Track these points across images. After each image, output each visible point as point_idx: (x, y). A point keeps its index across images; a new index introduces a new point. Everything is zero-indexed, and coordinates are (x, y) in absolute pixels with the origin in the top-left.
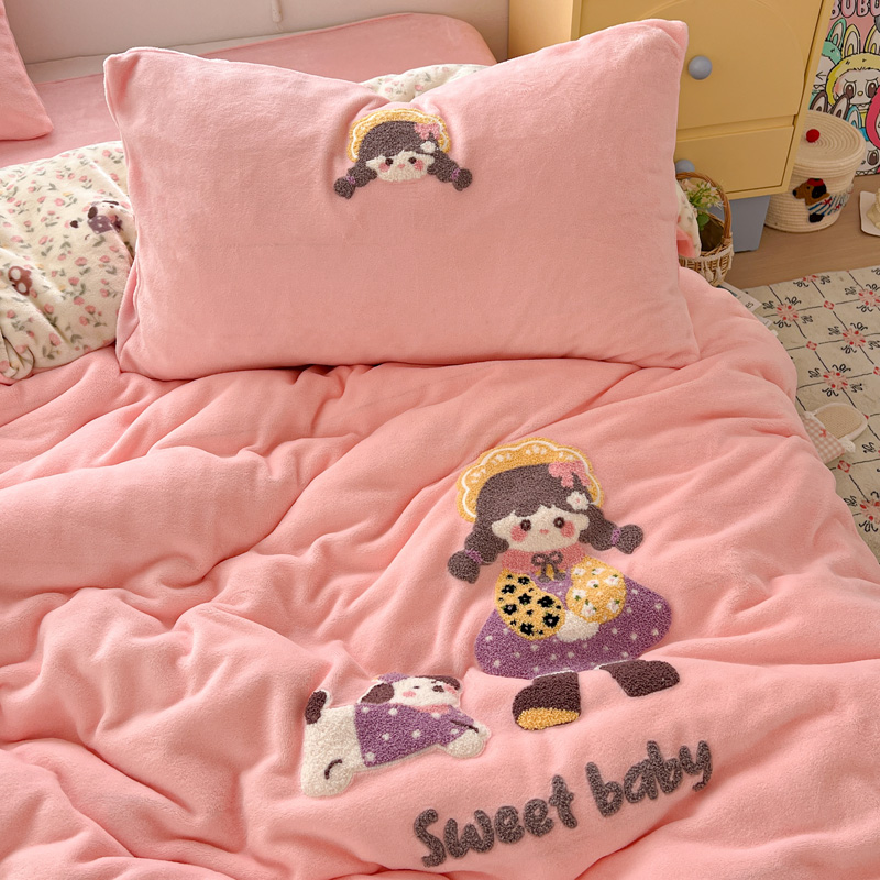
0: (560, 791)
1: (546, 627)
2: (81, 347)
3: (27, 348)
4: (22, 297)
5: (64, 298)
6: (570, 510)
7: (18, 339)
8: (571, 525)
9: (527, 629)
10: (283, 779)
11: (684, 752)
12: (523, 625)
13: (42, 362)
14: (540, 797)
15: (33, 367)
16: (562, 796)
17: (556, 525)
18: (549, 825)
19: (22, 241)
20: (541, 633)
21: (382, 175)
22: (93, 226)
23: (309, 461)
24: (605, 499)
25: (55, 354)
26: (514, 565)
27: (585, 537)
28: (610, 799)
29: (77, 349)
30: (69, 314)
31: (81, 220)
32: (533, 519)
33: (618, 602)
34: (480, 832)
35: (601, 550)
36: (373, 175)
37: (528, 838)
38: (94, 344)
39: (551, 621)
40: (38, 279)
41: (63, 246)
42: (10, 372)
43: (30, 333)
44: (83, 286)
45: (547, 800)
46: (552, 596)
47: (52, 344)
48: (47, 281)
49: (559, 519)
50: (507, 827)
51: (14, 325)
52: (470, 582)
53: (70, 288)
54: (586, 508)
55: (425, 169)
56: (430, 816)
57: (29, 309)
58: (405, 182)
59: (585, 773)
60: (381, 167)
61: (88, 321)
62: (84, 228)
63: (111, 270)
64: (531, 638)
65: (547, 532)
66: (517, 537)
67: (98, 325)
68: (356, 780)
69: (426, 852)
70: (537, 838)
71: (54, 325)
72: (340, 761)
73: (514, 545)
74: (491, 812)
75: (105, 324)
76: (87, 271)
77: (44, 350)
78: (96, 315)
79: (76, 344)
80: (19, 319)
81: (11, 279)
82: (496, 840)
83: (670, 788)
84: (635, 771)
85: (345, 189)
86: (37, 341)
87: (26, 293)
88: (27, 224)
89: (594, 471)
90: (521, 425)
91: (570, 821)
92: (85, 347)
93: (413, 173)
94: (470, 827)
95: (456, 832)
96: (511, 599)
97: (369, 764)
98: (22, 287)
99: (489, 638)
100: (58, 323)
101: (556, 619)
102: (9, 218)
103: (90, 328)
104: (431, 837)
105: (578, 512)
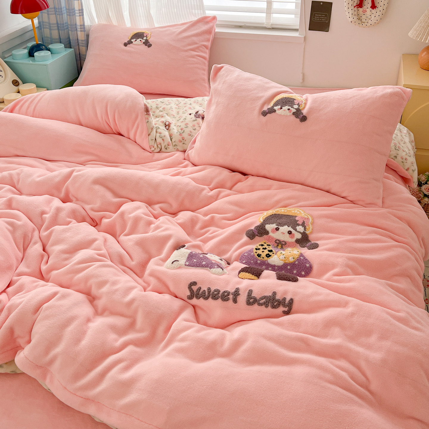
0: (236, 291)
1: (266, 257)
2: (176, 149)
3: (160, 144)
4: (166, 130)
5: (177, 133)
6: (296, 230)
7: (159, 140)
8: (294, 235)
9: (259, 255)
10: (161, 261)
11: (284, 299)
12: (259, 254)
13: (163, 149)
14: (229, 291)
15: (160, 150)
16: (237, 293)
17: (288, 233)
18: (228, 300)
19: (174, 116)
20: (263, 258)
21: (277, 112)
22: (195, 116)
23: (222, 194)
24: (311, 233)
25: (168, 148)
26: (269, 240)
27: (298, 241)
28: (251, 300)
29: (175, 149)
30: (177, 137)
31: (193, 113)
32: (281, 228)
33: (294, 258)
34: (207, 293)
35: (302, 247)
36: (275, 111)
37: (220, 300)
38: (181, 149)
39: (268, 256)
40: (172, 126)
41: (184, 119)
42: (153, 149)
43: (163, 140)
44: (184, 131)
45: (231, 292)
46: (273, 250)
47: (168, 145)
48: (175, 128)
49: (290, 231)
50: (214, 295)
51: (159, 136)
52: (250, 239)
53: (180, 131)
54: (302, 232)
55: (292, 113)
56: (194, 283)
57: (166, 133)
58: (284, 115)
59: (248, 291)
60: (278, 109)
61: (181, 141)
62: (193, 116)
63: (194, 129)
64: (259, 258)
65: (284, 234)
66: (273, 231)
67: (184, 144)
68: (180, 268)
69: (188, 293)
70: (222, 301)
71: (171, 140)
72: (178, 261)
73: (271, 234)
74: (213, 289)
75: (186, 144)
76: (187, 127)
77: (165, 146)
78: (184, 140)
79: (175, 147)
80: (161, 135)
81: (165, 124)
82: (210, 298)
83: (274, 307)
84: (265, 297)
85: (264, 114)
86: (164, 143)
87: (168, 129)
88: (178, 112)
89: (313, 224)
90: (296, 204)
91: (235, 301)
92: (177, 149)
93: (288, 113)
94: (204, 291)
95: (200, 291)
96: (261, 247)
97: (185, 265)
98: (167, 127)
99: (245, 254)
100: (172, 140)
101: (270, 256)
102: (174, 109)
103: (181, 144)
104: (192, 289)
105: (298, 232)
